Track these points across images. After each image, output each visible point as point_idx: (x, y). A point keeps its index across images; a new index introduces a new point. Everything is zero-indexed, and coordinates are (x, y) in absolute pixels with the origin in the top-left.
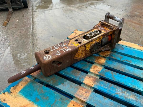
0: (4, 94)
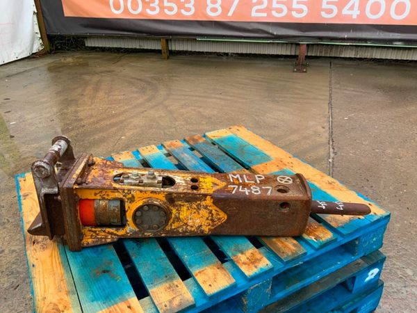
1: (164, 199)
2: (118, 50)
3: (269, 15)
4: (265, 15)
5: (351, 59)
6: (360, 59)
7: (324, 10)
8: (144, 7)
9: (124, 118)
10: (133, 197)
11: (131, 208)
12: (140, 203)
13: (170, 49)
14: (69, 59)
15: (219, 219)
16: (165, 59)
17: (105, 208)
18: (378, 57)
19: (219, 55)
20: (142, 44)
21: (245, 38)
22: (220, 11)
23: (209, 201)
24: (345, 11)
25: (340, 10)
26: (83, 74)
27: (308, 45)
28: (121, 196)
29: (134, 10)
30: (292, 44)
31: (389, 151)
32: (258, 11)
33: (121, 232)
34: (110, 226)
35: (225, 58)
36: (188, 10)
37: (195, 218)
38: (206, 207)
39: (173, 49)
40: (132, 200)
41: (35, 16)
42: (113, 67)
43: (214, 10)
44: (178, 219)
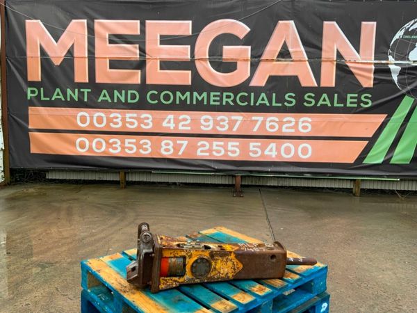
1: (208, 255)
2: (77, 182)
3: (211, 155)
4: (207, 154)
5: (274, 187)
6: (282, 187)
7: (251, 151)
8: (107, 147)
9: (104, 235)
10: (191, 254)
11: (190, 262)
12: (196, 258)
13: (127, 179)
14: (32, 190)
15: (238, 268)
16: (122, 188)
17: (174, 263)
18: (295, 185)
19: (168, 184)
20: (101, 176)
21: (192, 171)
22: (172, 151)
23: (232, 256)
24: (267, 152)
25: (263, 151)
26: (50, 202)
27: (241, 176)
28: (185, 254)
29: (97, 149)
30: (229, 176)
31: (317, 249)
32: (202, 151)
33: (181, 280)
34: (175, 276)
35: (173, 187)
36: (146, 150)
37: (224, 268)
38: (231, 260)
39: (130, 179)
40: (190, 256)
41: (2, 152)
42: (75, 196)
43: (167, 150)
44: (215, 269)
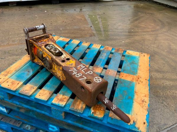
0: (139, 129)
1: (51, 59)
10: (44, 52)
12: (45, 56)
15: (64, 78)
23: (61, 68)
44: (54, 69)
